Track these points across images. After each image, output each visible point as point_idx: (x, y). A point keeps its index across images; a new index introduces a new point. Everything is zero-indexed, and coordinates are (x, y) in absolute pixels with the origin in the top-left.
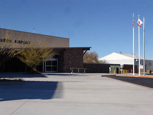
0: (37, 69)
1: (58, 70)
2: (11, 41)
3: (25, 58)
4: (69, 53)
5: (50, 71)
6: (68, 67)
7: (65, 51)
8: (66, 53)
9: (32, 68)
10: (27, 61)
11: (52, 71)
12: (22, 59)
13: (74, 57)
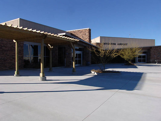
0: (132, 62)
1: (146, 61)
2: (115, 44)
3: (123, 56)
4: (154, 50)
5: (141, 63)
6: (154, 59)
7: (151, 49)
8: (152, 50)
9: (128, 62)
10: (125, 57)
11: (142, 63)
12: (122, 56)
13: (158, 52)
